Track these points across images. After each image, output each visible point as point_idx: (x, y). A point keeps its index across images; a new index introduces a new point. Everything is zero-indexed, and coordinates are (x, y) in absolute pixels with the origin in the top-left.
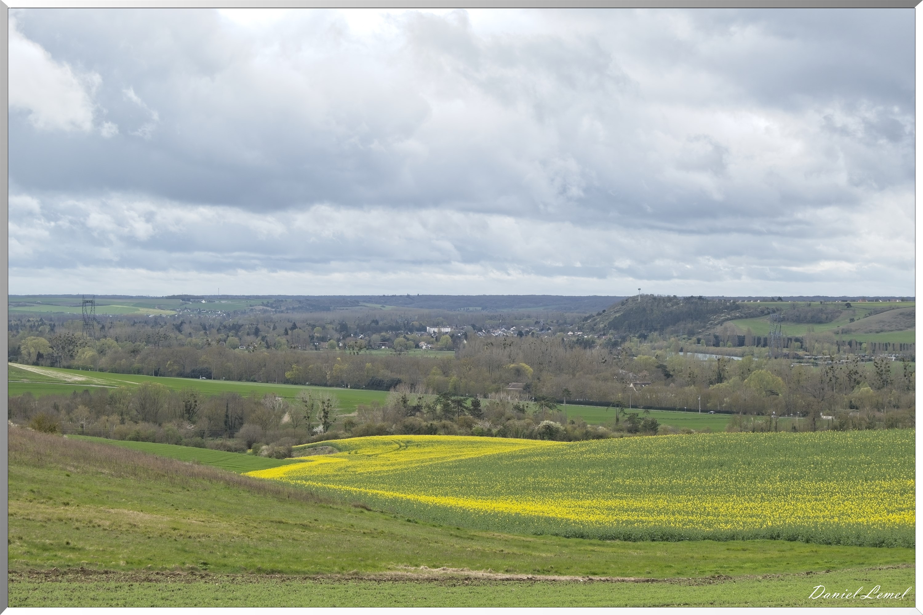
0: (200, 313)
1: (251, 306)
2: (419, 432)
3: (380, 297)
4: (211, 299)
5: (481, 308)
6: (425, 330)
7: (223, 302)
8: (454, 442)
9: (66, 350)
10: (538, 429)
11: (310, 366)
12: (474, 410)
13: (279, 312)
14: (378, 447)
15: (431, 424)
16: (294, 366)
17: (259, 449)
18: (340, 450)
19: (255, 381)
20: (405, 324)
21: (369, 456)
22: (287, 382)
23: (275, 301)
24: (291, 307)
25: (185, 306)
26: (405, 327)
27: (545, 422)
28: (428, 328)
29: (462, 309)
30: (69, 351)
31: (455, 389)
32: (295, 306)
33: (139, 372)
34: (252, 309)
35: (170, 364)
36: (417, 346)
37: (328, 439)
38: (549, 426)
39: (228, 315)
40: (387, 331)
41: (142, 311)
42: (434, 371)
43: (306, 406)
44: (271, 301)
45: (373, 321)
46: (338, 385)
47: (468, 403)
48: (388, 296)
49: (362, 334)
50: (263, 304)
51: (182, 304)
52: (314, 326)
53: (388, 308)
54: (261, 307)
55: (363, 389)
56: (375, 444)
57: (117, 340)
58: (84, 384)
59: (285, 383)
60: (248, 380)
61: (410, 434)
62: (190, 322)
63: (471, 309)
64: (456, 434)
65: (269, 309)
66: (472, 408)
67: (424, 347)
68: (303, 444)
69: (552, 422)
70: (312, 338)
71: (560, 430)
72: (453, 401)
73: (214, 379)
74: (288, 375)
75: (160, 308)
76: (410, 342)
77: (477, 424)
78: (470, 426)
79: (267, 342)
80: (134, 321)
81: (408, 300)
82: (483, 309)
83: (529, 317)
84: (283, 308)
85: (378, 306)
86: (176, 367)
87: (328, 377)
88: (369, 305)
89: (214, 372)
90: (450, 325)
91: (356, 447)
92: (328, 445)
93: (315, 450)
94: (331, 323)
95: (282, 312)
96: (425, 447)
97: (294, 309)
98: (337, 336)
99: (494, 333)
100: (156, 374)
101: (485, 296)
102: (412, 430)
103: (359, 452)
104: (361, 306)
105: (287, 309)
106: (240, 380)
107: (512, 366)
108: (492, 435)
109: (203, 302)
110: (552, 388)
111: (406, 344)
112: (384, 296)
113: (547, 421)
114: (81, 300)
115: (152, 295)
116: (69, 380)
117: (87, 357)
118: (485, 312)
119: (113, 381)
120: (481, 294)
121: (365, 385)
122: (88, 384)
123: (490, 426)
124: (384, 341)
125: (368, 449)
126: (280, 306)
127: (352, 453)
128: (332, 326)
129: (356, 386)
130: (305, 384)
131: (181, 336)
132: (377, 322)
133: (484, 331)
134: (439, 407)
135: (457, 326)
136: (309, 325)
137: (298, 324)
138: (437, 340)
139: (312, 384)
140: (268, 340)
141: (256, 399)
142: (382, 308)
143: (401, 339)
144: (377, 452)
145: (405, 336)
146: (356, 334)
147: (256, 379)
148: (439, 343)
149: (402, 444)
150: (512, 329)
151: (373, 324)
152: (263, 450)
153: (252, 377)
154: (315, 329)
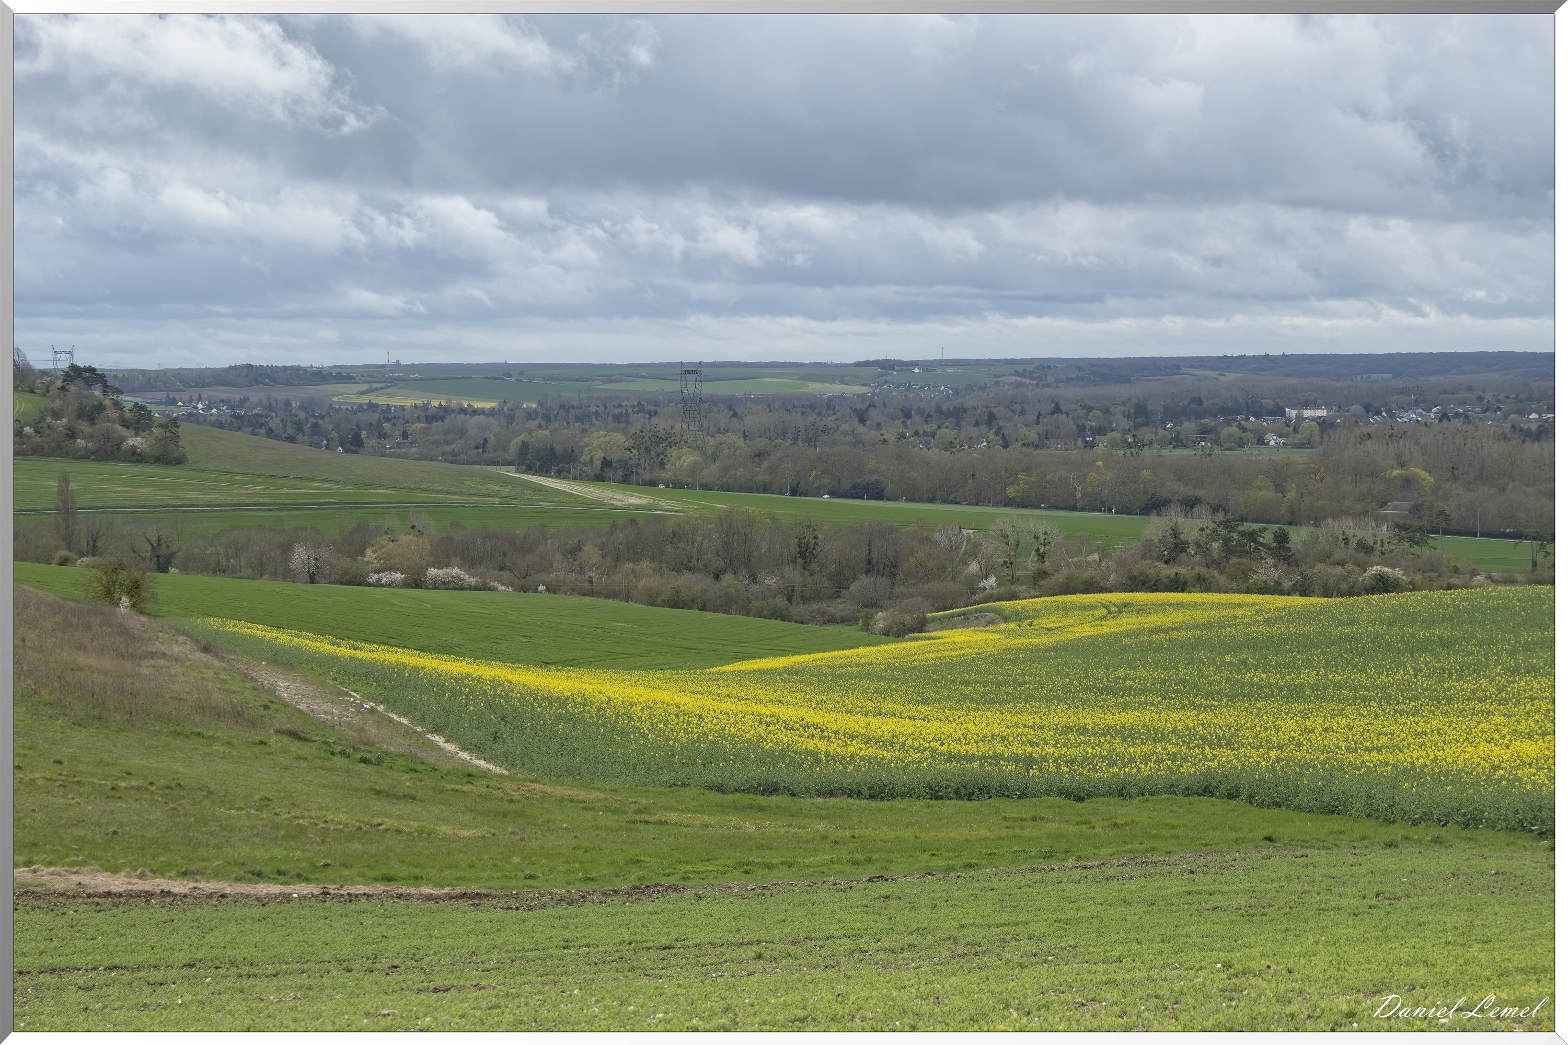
0: (909, 389)
1: (996, 376)
2: (1155, 587)
3: (1219, 358)
4: (928, 366)
5: (1390, 376)
6: (1283, 414)
7: (950, 370)
8: (1203, 604)
9: (653, 453)
10: (1364, 580)
11: (1049, 476)
12: (1279, 548)
13: (1044, 386)
14: (1070, 614)
15: (1177, 574)
16: (1021, 476)
17: (872, 618)
18: (1006, 619)
19: (957, 503)
20: (1247, 404)
21: (1049, 630)
22: (1009, 503)
23: (1037, 368)
24: (1064, 377)
25: (885, 378)
26: (1248, 408)
27: (1375, 568)
28: (1287, 410)
29: (1359, 377)
30: (658, 455)
31: (1292, 513)
32: (1072, 376)
33: (765, 489)
34: (998, 382)
35: (816, 476)
36: (1261, 441)
37: (999, 600)
38: (1381, 577)
39: (956, 392)
40: (1216, 416)
41: (814, 387)
42: (1259, 483)
43: (1007, 544)
44: (1030, 368)
45: (1193, 400)
46: (1094, 509)
47: (1268, 538)
48: (1232, 357)
49: (1170, 421)
50: (1017, 374)
51: (881, 375)
52: (1090, 409)
53: (1230, 377)
54: (1014, 378)
55: (1136, 514)
56: (1066, 609)
57: (745, 437)
58: (643, 509)
59: (1006, 506)
60: (944, 501)
61: (1137, 591)
62: (884, 405)
63: (1374, 376)
64: (1219, 590)
65: (1027, 381)
66: (1274, 545)
67: (1272, 443)
68: (960, 607)
69: (1386, 569)
70: (1082, 429)
71: (1401, 583)
72: (1242, 534)
73: (889, 499)
74: (1011, 491)
75: (843, 382)
76: (1249, 433)
77: (1257, 572)
78: (1246, 578)
79: (1004, 438)
80: (790, 404)
81: (1267, 362)
82: (1394, 377)
83: (1469, 389)
84: (1051, 379)
85: (1214, 374)
86: (825, 481)
87: (1078, 495)
88: (1197, 372)
89: (889, 488)
90: (1328, 406)
91: (1037, 613)
92: (988, 610)
93: (966, 620)
94: (1123, 404)
95: (1048, 386)
96: (1150, 613)
97: (1068, 380)
98: (1125, 424)
99: (1401, 418)
100: (794, 493)
101: (1399, 355)
102: (1144, 584)
103: (1035, 623)
104: (1184, 374)
105: (1057, 381)
106: (931, 501)
107: (1397, 472)
108: (1282, 593)
109: (916, 370)
110: (1460, 509)
111: (1241, 438)
112: (1225, 357)
113: (1379, 567)
114: (678, 370)
115: (837, 361)
116: (619, 504)
117: (685, 465)
118: (1399, 383)
119: (692, 504)
120: (1393, 351)
121: (1139, 508)
122: (648, 510)
123: (1280, 576)
124: (1204, 432)
125: (1053, 618)
126: (1046, 376)
127: (1023, 624)
128: (1123, 408)
129: (1125, 510)
130: (1038, 507)
131: (860, 429)
132: (1199, 401)
133: (1384, 414)
134: (1215, 545)
135: (1340, 407)
136: (1084, 407)
137: (1063, 407)
138: (1295, 430)
139: (1051, 507)
140: (1006, 433)
141: (925, 534)
142: (1220, 377)
143: (1233, 429)
144: (1065, 623)
145: (1240, 424)
146: (1164, 422)
147: (958, 500)
148: (1298, 436)
149: (1113, 609)
150: (1434, 410)
151: (1194, 405)
152: (877, 621)
153: (952, 496)
154: (1091, 414)
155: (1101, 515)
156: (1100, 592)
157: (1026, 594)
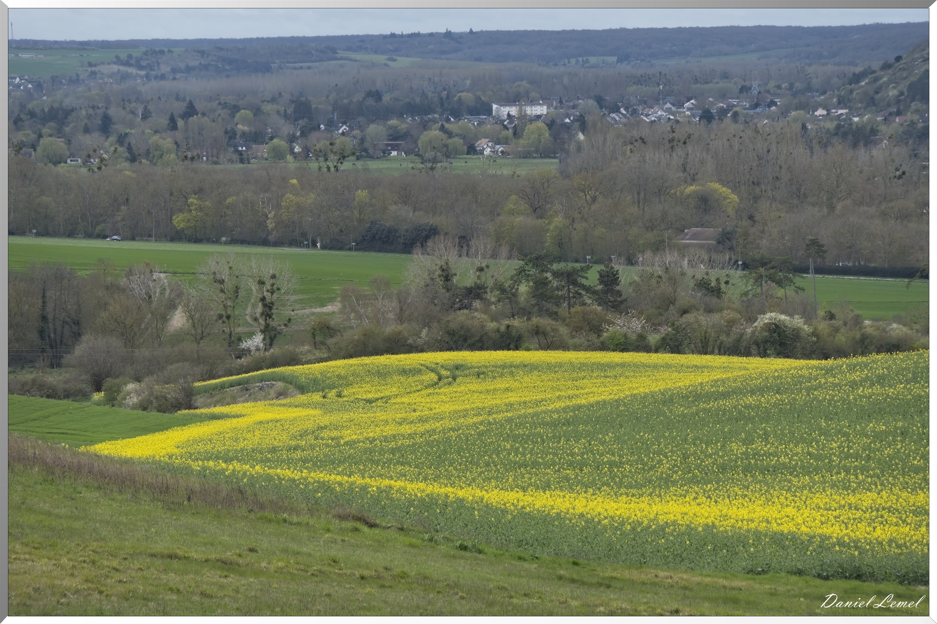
1: (90, 65)
5: (615, 59)
6: (489, 111)
7: (25, 57)
10: (753, 332)
11: (229, 200)
12: (605, 292)
13: (156, 78)
14: (389, 380)
15: (508, 327)
16: (193, 200)
17: (119, 391)
18: (302, 389)
20: (441, 99)
21: (370, 401)
24: (182, 65)
26: (442, 105)
27: (768, 315)
28: (495, 106)
29: (573, 61)
31: (560, 245)
32: (193, 63)
34: (93, 73)
36: (472, 150)
37: (273, 365)
38: (777, 326)
39: (39, 86)
42: (511, 206)
43: (222, 291)
45: (370, 94)
47: (592, 278)
49: (344, 123)
50: (118, 61)
52: (235, 109)
53: (403, 63)
54: (115, 68)
55: (350, 249)
56: (381, 375)
59: (172, 240)
60: (89, 236)
63: (593, 60)
64: (564, 347)
65: (132, 70)
66: (600, 287)
67: (487, 152)
68: (219, 377)
69: (783, 317)
70: (231, 135)
71: (803, 334)
72: (556, 274)
74: (179, 221)
76: (456, 139)
77: (614, 323)
78: (597, 330)
79: (129, 149)
81: (449, 42)
83: (725, 76)
84: (165, 69)
85: (381, 58)
87: (270, 225)
88: (359, 56)
90: (545, 99)
93: (246, 391)
94: (273, 100)
95: (163, 77)
96: (494, 377)
97: (189, 69)
98: (287, 129)
99: (647, 115)
101: (623, 31)
102: (465, 340)
103: (345, 393)
104: (341, 59)
105: (174, 71)
106: (71, 235)
107: (691, 189)
108: (647, 349)
110: (783, 238)
111: (446, 146)
112: (393, 35)
113: (773, 314)
118: (626, 68)
121: (355, 241)
123: (643, 327)
124: (395, 139)
125: (368, 387)
126: (158, 64)
127: (329, 395)
128: (275, 107)
129: (335, 245)
130: (217, 242)
132: (377, 95)
133: (623, 111)
134: (523, 288)
135: (561, 102)
136: (225, 105)
137: (198, 106)
138: (516, 134)
139: (233, 241)
140: (133, 142)
141: (109, 279)
142: (389, 63)
143: (434, 133)
144: (388, 393)
145: (442, 126)
146: (331, 125)
147: (107, 233)
148: (521, 141)
149: (444, 373)
150: (687, 105)
151: (370, 102)
152: (129, 393)
153: (98, 229)
154: (238, 115)
155: (304, 251)
156: (409, 351)
157: (310, 357)
